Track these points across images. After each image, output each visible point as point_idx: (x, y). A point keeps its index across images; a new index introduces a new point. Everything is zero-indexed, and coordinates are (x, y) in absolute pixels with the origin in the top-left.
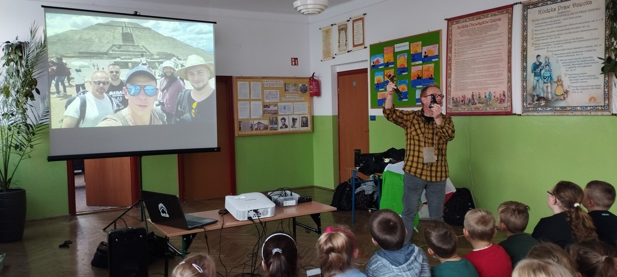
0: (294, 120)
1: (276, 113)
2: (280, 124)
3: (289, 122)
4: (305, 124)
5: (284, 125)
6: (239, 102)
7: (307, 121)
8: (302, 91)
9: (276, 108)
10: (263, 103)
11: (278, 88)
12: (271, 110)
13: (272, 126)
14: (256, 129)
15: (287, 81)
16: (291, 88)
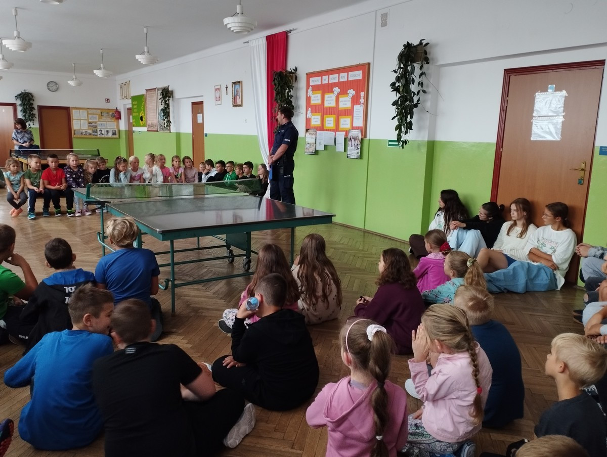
0: (107, 131)
1: (96, 127)
2: (99, 133)
3: (104, 132)
4: (114, 134)
5: (101, 133)
6: (74, 121)
7: (116, 132)
8: (112, 116)
9: (96, 125)
10: (88, 121)
11: (97, 114)
12: (93, 125)
13: (94, 134)
14: (85, 135)
15: (103, 111)
16: (105, 115)
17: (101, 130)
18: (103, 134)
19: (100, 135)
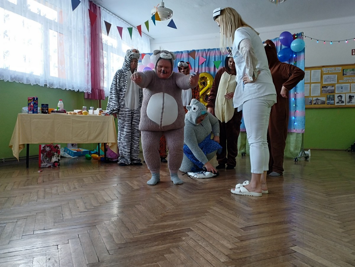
0: (351, 97)
1: (333, 91)
2: (337, 100)
3: (345, 98)
5: (341, 100)
9: (333, 88)
10: (322, 84)
11: (336, 73)
12: (329, 90)
13: (329, 101)
14: (315, 104)
15: (344, 67)
16: (349, 72)
17: (341, 96)
18: (343, 102)
19: (338, 103)
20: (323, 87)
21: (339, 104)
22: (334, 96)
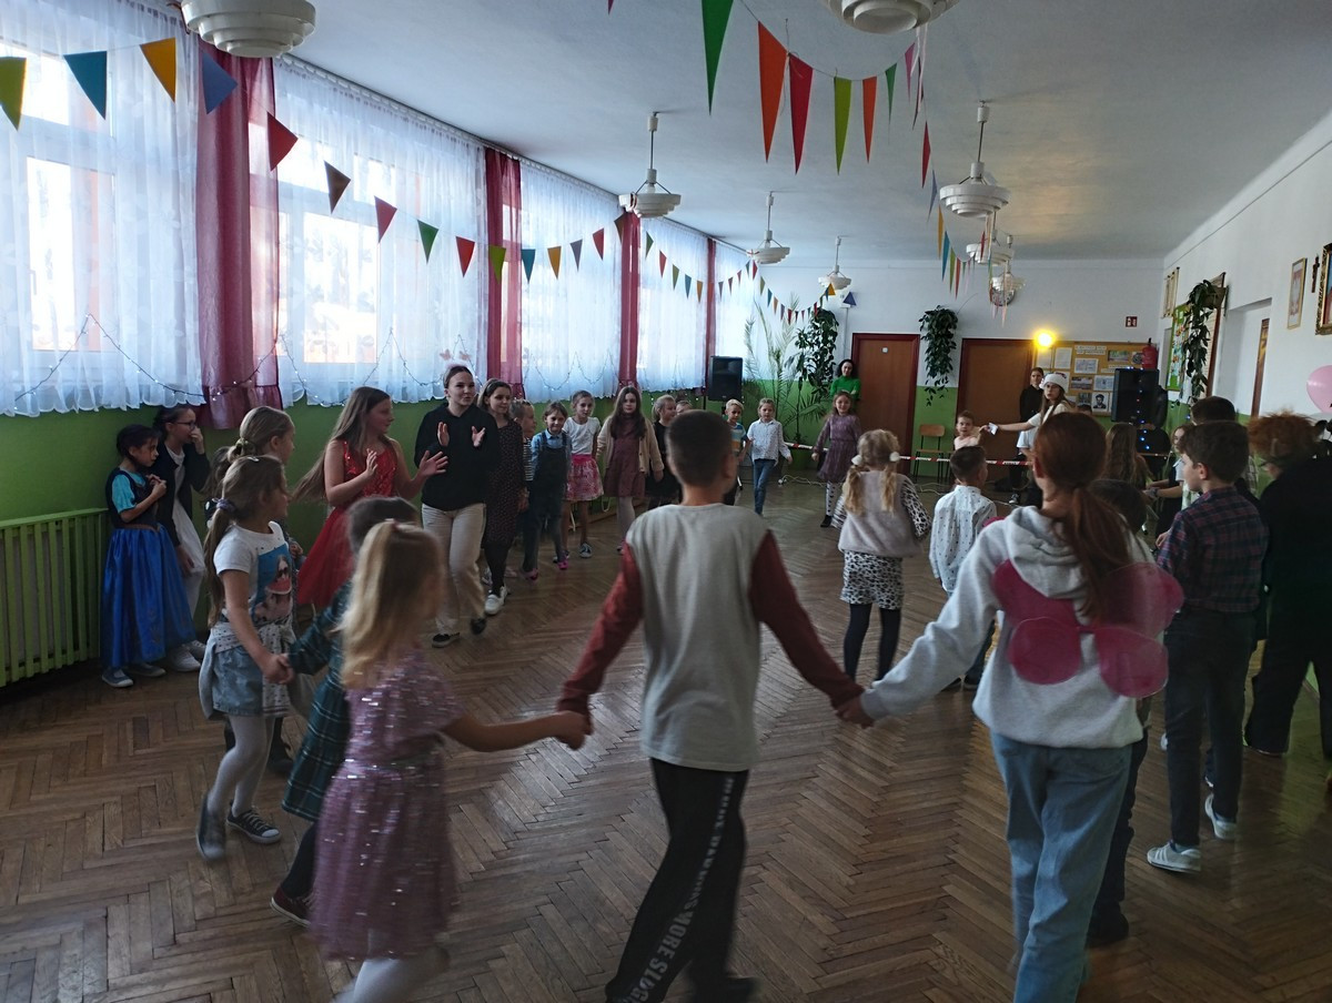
1: (1089, 387)
2: (1094, 402)
3: (1108, 401)
5: (1101, 404)
8: (1135, 361)
9: (1090, 382)
11: (1097, 356)
12: (1083, 384)
15: (1113, 347)
16: (1118, 358)
17: (1102, 397)
18: (1104, 407)
19: (1096, 407)
20: (1073, 379)
21: (1097, 410)
22: (1090, 395)
